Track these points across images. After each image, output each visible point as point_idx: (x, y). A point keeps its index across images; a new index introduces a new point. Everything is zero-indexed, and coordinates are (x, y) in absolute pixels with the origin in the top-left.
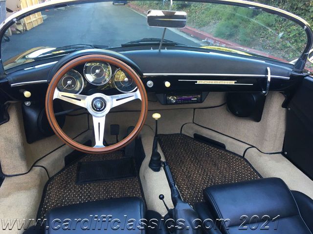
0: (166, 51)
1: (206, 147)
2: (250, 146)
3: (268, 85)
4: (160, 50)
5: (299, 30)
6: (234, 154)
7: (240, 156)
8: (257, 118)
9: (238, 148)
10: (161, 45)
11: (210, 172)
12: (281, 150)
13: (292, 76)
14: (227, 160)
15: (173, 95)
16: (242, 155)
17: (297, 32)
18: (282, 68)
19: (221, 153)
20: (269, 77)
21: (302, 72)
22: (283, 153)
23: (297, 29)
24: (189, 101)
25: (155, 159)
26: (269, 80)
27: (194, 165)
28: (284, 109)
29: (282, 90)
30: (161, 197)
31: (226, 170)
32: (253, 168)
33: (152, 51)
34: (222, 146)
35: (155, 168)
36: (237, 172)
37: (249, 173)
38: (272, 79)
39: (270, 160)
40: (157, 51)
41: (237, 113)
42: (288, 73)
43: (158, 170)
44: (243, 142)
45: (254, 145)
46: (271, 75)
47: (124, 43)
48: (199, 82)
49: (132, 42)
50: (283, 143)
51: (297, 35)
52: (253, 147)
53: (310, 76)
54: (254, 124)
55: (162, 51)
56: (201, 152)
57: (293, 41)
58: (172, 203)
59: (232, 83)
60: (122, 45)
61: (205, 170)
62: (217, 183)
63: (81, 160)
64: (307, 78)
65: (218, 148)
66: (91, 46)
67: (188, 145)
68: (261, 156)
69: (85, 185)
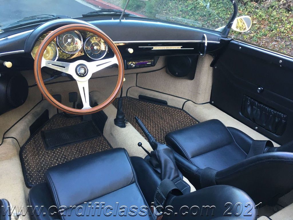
0: (124, 21)
1: (151, 105)
2: (187, 100)
3: (206, 48)
4: (120, 21)
5: (194, 4)
6: (175, 108)
7: (180, 109)
8: (191, 77)
9: (177, 103)
10: (122, 15)
11: (160, 124)
12: (209, 101)
13: (221, 41)
14: (170, 113)
15: (132, 61)
16: (181, 108)
17: (193, 6)
18: (214, 35)
19: (164, 108)
20: (206, 42)
21: (227, 37)
22: (210, 103)
23: (192, 4)
24: (145, 66)
25: (120, 117)
26: (206, 44)
27: (145, 120)
28: (212, 68)
29: (211, 53)
30: (140, 144)
31: (171, 121)
32: (191, 116)
33: (113, 21)
34: (164, 103)
35: (121, 125)
36: (180, 121)
37: (190, 121)
38: (208, 43)
39: (203, 109)
40: (118, 21)
41: (177, 74)
42: (219, 39)
43: (124, 126)
44: (180, 98)
45: (189, 99)
46: (207, 40)
47: (85, 14)
48: (155, 48)
49: (91, 13)
50: (210, 94)
51: (193, 8)
52: (188, 100)
53: (234, 40)
54: (189, 82)
55: (122, 21)
56: (147, 110)
57: (191, 14)
58: (151, 147)
59: (179, 48)
60: (83, 15)
61: (155, 124)
62: (168, 131)
63: (43, 129)
64: (232, 41)
65: (161, 105)
66: (53, 16)
67: (135, 105)
68: (196, 107)
69: (56, 149)
